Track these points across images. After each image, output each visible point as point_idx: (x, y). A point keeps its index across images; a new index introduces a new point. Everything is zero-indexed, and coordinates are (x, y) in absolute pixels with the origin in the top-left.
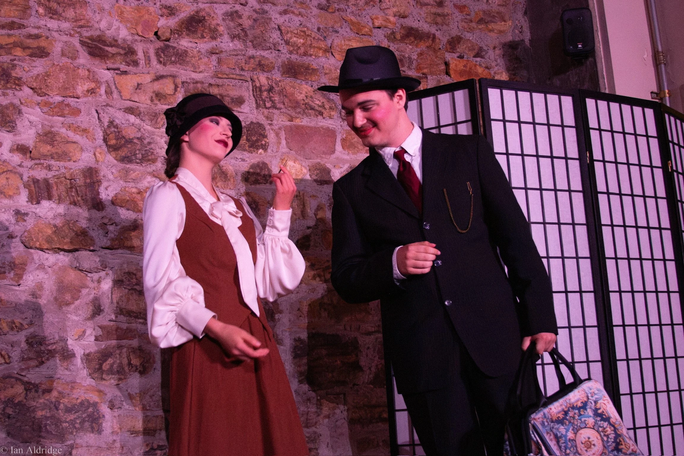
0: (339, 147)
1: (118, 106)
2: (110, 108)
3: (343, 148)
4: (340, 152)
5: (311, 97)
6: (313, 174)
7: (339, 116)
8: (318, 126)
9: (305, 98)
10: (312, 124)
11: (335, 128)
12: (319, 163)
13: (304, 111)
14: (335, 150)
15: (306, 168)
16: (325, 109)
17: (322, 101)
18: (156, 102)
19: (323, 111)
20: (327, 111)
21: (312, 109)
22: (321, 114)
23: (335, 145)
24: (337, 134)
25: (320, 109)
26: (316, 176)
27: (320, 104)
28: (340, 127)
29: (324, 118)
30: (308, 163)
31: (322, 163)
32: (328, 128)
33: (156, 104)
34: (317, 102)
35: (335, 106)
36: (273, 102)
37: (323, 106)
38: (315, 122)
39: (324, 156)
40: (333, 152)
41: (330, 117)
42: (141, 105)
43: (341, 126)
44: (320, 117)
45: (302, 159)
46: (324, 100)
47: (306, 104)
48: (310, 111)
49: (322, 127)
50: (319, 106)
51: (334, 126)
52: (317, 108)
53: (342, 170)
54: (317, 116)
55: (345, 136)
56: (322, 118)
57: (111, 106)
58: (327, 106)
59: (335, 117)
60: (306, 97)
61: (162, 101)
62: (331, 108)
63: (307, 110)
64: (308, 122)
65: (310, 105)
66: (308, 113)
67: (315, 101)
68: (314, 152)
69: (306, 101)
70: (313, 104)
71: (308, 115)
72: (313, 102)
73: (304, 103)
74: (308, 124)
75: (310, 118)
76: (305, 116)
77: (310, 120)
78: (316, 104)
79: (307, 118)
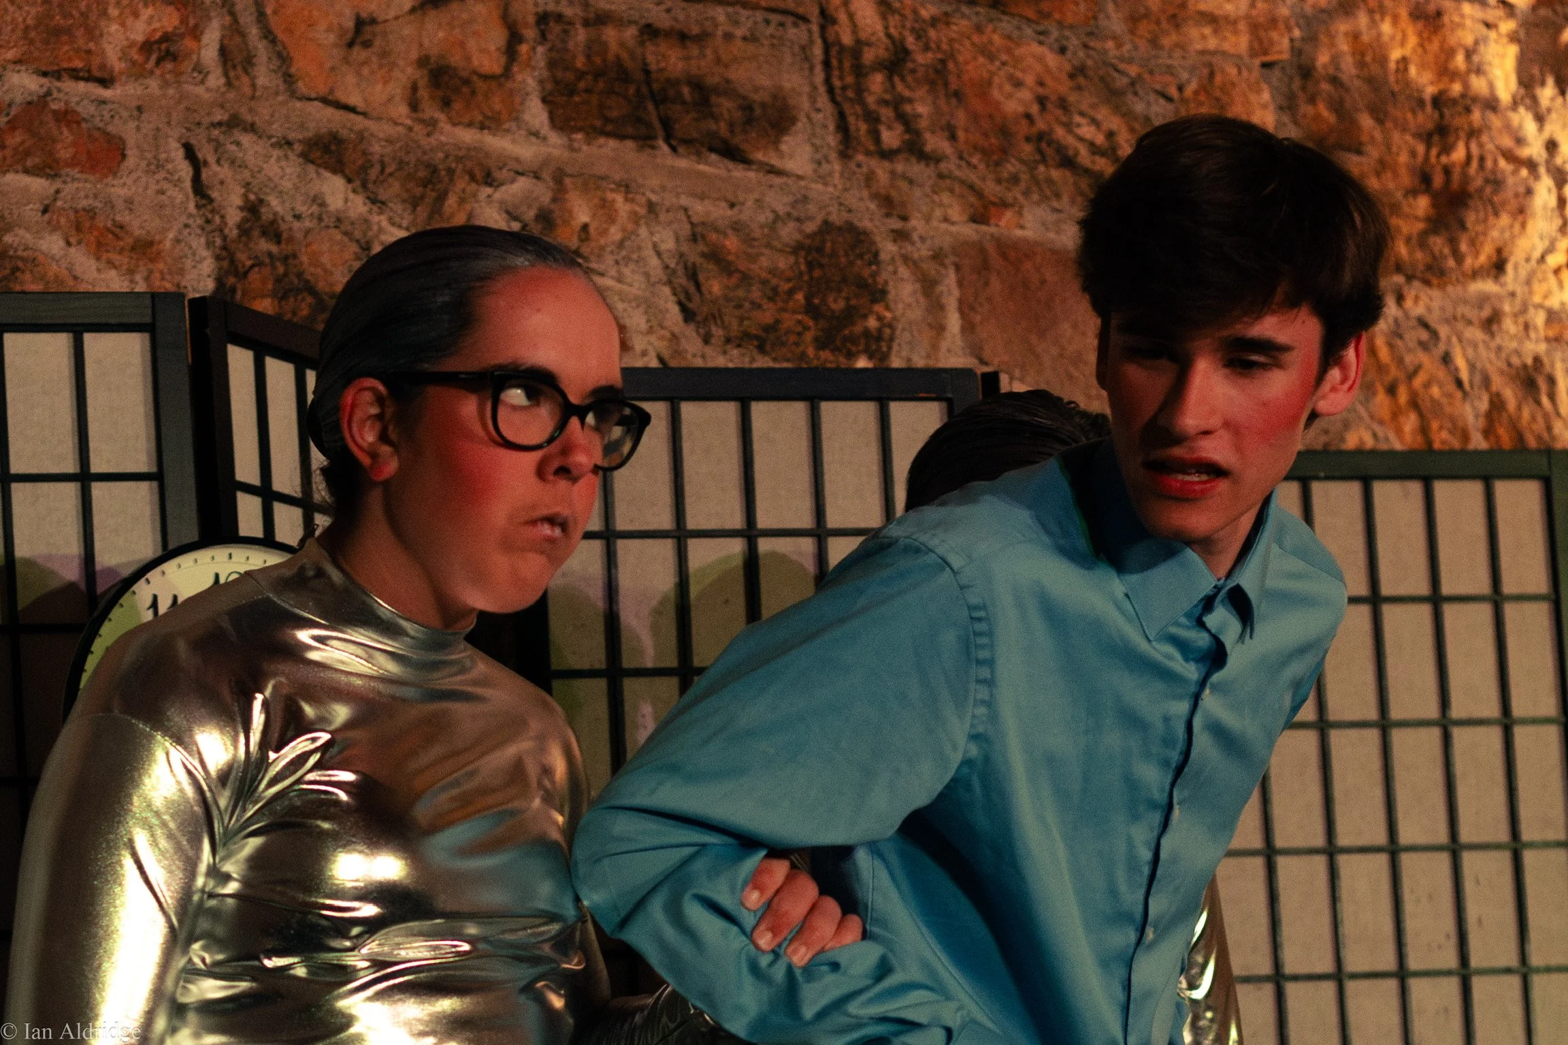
1: (277, 129)
2: (246, 139)
5: (1063, 104)
9: (1035, 109)
10: (1066, 238)
13: (1031, 170)
17: (1105, 126)
18: (431, 111)
21: (1067, 162)
25: (1100, 164)
27: (1100, 139)
33: (432, 124)
34: (1087, 131)
36: (906, 121)
37: (1110, 151)
42: (372, 125)
46: (1114, 122)
47: (1041, 137)
48: (1055, 174)
50: (1094, 149)
52: (1084, 157)
57: (252, 128)
60: (1042, 101)
61: (458, 105)
63: (1047, 166)
64: (1047, 229)
65: (1058, 143)
66: (1050, 181)
67: (1079, 125)
68: (1076, 374)
69: (1041, 125)
70: (1070, 140)
71: (1049, 193)
72: (1070, 131)
73: (1034, 130)
74: (1052, 235)
75: (1055, 204)
76: (1035, 197)
77: (1056, 216)
78: (1081, 139)
79: (1043, 206)
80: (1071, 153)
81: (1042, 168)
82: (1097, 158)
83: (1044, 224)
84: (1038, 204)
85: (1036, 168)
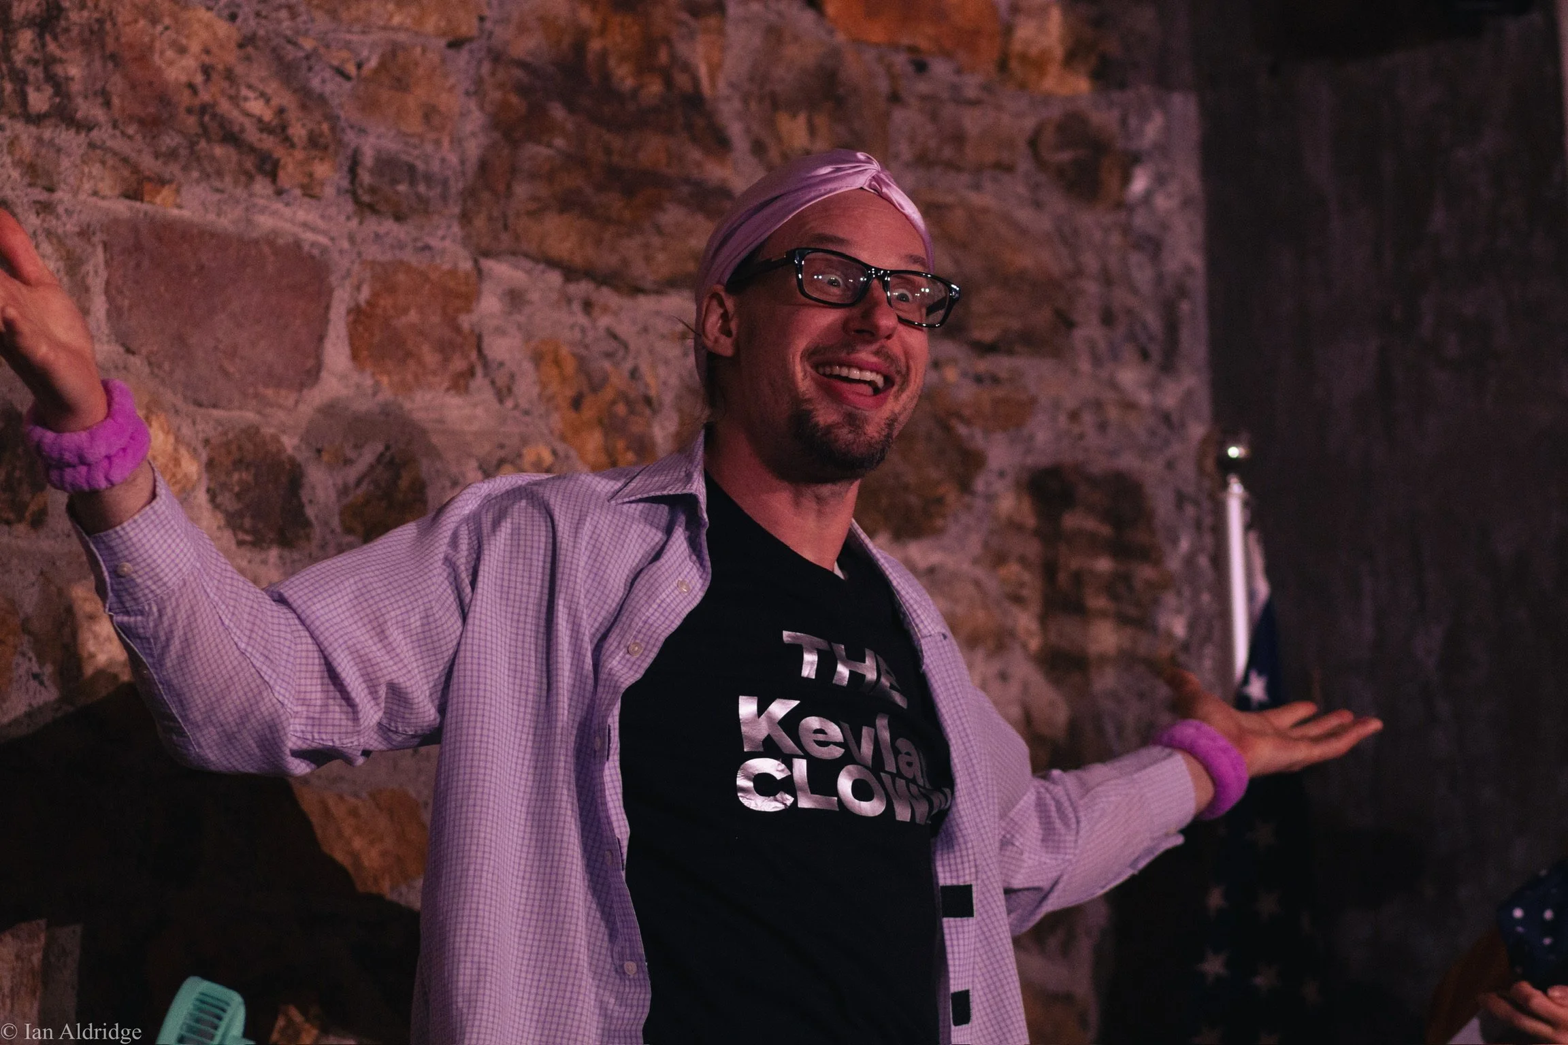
0: (336, 353)
3: (355, 356)
4: (343, 377)
5: (230, 75)
6: (224, 486)
7: (345, 184)
8: (255, 235)
9: (199, 79)
10: (227, 221)
11: (324, 250)
12: (252, 432)
13: (192, 145)
14: (319, 367)
15: (194, 453)
16: (288, 141)
17: (275, 102)
19: (279, 152)
20: (299, 155)
21: (231, 138)
22: (269, 168)
23: (321, 338)
24: (334, 280)
25: (268, 143)
26: (238, 496)
27: (268, 115)
28: (346, 245)
29: (279, 193)
30: (208, 424)
31: (268, 431)
32: (297, 244)
34: (256, 106)
35: (333, 129)
36: (56, 83)
37: (280, 129)
38: (238, 212)
39: (270, 392)
40: (313, 374)
41: (310, 191)
43: (352, 239)
44: (261, 186)
45: (180, 403)
46: (285, 98)
47: (204, 109)
48: (219, 151)
49: (270, 239)
50: (263, 127)
51: (322, 240)
52: (252, 135)
53: (353, 473)
54: (250, 178)
55: (365, 294)
56: (269, 190)
58: (298, 131)
59: (329, 191)
60: (207, 70)
62: (314, 141)
63: (209, 140)
64: (206, 210)
65: (222, 117)
66: (212, 158)
67: (246, 99)
68: (231, 369)
69: (205, 96)
70: (235, 114)
71: (209, 170)
72: (237, 106)
73: (197, 102)
74: (211, 217)
75: (218, 184)
76: (195, 174)
77: (217, 196)
78: (248, 115)
79: (204, 184)
80: (236, 128)
81: (203, 144)
82: (265, 136)
83: (203, 204)
84: (198, 182)
85: (197, 143)
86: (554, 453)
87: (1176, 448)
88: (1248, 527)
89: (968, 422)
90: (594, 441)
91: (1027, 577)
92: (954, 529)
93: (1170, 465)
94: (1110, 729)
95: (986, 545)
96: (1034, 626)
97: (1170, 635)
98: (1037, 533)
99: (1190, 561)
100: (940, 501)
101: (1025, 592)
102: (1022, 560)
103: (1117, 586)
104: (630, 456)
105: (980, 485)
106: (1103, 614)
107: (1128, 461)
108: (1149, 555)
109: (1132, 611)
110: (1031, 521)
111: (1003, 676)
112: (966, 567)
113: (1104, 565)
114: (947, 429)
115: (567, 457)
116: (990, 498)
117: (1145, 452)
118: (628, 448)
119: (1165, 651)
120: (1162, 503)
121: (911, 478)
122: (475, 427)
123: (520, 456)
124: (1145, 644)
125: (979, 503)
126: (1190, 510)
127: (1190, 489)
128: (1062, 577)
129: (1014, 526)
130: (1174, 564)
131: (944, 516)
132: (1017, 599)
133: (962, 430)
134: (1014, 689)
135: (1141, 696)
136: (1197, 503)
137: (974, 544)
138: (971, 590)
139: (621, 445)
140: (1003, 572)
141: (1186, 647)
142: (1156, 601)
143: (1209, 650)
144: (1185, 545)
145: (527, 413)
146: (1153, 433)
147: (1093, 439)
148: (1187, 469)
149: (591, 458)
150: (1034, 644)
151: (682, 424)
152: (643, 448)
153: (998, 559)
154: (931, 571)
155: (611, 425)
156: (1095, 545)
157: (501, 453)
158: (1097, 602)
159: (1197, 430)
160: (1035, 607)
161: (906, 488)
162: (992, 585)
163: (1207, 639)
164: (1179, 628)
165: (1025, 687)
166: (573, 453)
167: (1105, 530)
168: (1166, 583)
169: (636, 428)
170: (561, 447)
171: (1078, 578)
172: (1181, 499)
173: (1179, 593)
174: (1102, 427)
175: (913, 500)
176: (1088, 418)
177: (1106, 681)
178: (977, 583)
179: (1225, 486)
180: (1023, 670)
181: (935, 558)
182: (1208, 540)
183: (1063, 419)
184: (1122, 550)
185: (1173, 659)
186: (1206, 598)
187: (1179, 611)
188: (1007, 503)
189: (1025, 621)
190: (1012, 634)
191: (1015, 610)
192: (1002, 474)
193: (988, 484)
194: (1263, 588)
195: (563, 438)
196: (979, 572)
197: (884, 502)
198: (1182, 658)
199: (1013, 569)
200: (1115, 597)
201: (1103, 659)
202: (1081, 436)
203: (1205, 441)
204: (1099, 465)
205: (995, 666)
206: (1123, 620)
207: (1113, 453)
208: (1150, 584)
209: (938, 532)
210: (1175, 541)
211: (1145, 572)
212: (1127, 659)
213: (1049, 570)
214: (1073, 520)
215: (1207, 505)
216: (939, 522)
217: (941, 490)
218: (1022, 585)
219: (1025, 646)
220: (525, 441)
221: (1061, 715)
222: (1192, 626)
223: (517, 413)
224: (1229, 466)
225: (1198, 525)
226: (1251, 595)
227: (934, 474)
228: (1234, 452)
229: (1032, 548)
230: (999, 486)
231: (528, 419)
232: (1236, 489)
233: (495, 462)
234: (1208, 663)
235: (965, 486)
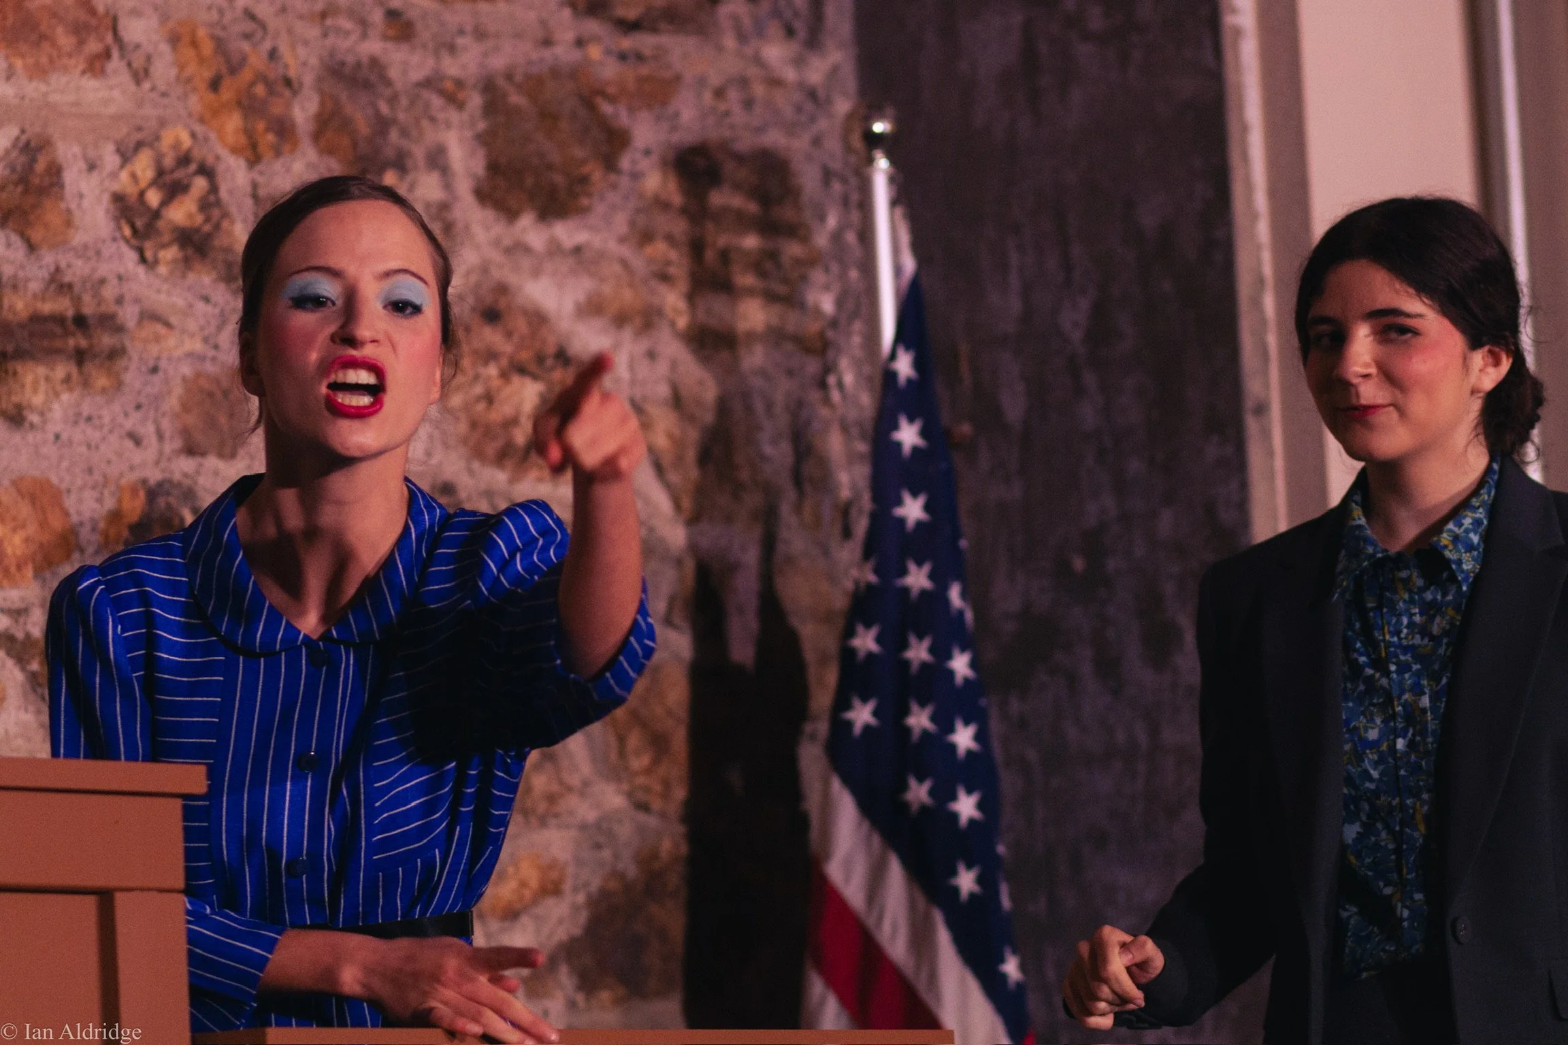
86: (193, 135)
87: (823, 124)
88: (894, 203)
89: (612, 100)
90: (233, 123)
91: (673, 255)
92: (600, 208)
93: (817, 141)
94: (759, 407)
95: (632, 223)
96: (681, 304)
97: (818, 312)
98: (684, 211)
99: (837, 237)
100: (584, 180)
101: (672, 270)
102: (670, 239)
103: (764, 264)
104: (271, 138)
105: (625, 163)
106: (750, 292)
107: (774, 138)
108: (795, 231)
109: (781, 289)
110: (677, 199)
111: (651, 355)
112: (613, 246)
113: (751, 242)
114: (591, 107)
115: (206, 139)
116: (636, 176)
117: (791, 129)
118: (268, 130)
119: (813, 327)
120: (808, 179)
121: (555, 157)
122: (112, 110)
123: (158, 138)
124: (793, 321)
125: (625, 181)
126: (837, 187)
127: (836, 165)
128: (710, 255)
129: (661, 204)
130: (821, 240)
131: (589, 195)
132: (664, 278)
133: (607, 108)
134: (662, 368)
135: (790, 373)
136: (844, 180)
137: (621, 222)
138: (617, 268)
139: (261, 126)
140: (649, 250)
141: (834, 323)
142: (804, 278)
143: (858, 326)
144: (832, 221)
145: (164, 95)
146: (799, 109)
147: (739, 116)
148: (833, 145)
149: (230, 139)
150: (682, 322)
151: (322, 104)
152: (284, 131)
153: (645, 237)
154: (578, 250)
155: (249, 106)
156: (743, 222)
157: (139, 136)
158: (746, 280)
159: (843, 106)
160: (683, 286)
161: (550, 167)
162: (638, 263)
163: (855, 314)
164: (827, 305)
165: (674, 365)
166: (213, 136)
167: (752, 207)
168: (813, 260)
169: (276, 109)
170: (199, 129)
171: (725, 256)
172: (827, 175)
173: (827, 270)
174: (748, 104)
175: (559, 179)
176: (733, 95)
177: (755, 358)
178: (624, 263)
179: (870, 161)
180: (672, 348)
181: (581, 237)
182: (855, 216)
183: (708, 97)
184: (769, 227)
185: (821, 335)
186: (854, 274)
187: (827, 288)
188: (654, 181)
189: (673, 300)
190: (659, 312)
191: (663, 289)
192: (647, 152)
193: (634, 162)
194: (909, 264)
195: (202, 120)
196: (625, 251)
197: (529, 181)
198: (830, 334)
199: (660, 248)
200: (762, 274)
201: (751, 336)
202: (727, 114)
203: (850, 117)
204: (745, 143)
205: (643, 345)
206: (771, 297)
207: (760, 130)
208: (798, 262)
209: (583, 211)
210: (822, 218)
211: (792, 249)
212: (776, 336)
213: (696, 248)
214: (719, 198)
215: (853, 181)
216: (585, 201)
217: (585, 170)
218: (668, 263)
219: (673, 324)
220: (163, 123)
221: (710, 393)
222: (840, 303)
223: (153, 95)
224: (874, 141)
225: (845, 202)
226: (898, 270)
227: (579, 152)
228: (879, 127)
229: (679, 227)
230: (644, 164)
231: (166, 101)
232: (882, 164)
233: (132, 145)
234: (856, 340)
235: (610, 164)
